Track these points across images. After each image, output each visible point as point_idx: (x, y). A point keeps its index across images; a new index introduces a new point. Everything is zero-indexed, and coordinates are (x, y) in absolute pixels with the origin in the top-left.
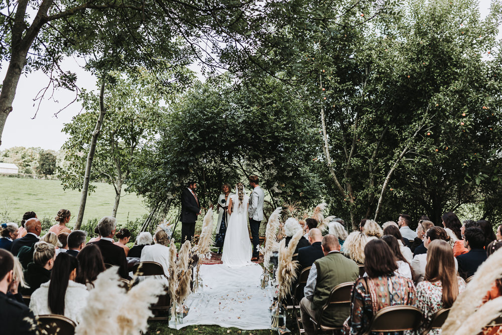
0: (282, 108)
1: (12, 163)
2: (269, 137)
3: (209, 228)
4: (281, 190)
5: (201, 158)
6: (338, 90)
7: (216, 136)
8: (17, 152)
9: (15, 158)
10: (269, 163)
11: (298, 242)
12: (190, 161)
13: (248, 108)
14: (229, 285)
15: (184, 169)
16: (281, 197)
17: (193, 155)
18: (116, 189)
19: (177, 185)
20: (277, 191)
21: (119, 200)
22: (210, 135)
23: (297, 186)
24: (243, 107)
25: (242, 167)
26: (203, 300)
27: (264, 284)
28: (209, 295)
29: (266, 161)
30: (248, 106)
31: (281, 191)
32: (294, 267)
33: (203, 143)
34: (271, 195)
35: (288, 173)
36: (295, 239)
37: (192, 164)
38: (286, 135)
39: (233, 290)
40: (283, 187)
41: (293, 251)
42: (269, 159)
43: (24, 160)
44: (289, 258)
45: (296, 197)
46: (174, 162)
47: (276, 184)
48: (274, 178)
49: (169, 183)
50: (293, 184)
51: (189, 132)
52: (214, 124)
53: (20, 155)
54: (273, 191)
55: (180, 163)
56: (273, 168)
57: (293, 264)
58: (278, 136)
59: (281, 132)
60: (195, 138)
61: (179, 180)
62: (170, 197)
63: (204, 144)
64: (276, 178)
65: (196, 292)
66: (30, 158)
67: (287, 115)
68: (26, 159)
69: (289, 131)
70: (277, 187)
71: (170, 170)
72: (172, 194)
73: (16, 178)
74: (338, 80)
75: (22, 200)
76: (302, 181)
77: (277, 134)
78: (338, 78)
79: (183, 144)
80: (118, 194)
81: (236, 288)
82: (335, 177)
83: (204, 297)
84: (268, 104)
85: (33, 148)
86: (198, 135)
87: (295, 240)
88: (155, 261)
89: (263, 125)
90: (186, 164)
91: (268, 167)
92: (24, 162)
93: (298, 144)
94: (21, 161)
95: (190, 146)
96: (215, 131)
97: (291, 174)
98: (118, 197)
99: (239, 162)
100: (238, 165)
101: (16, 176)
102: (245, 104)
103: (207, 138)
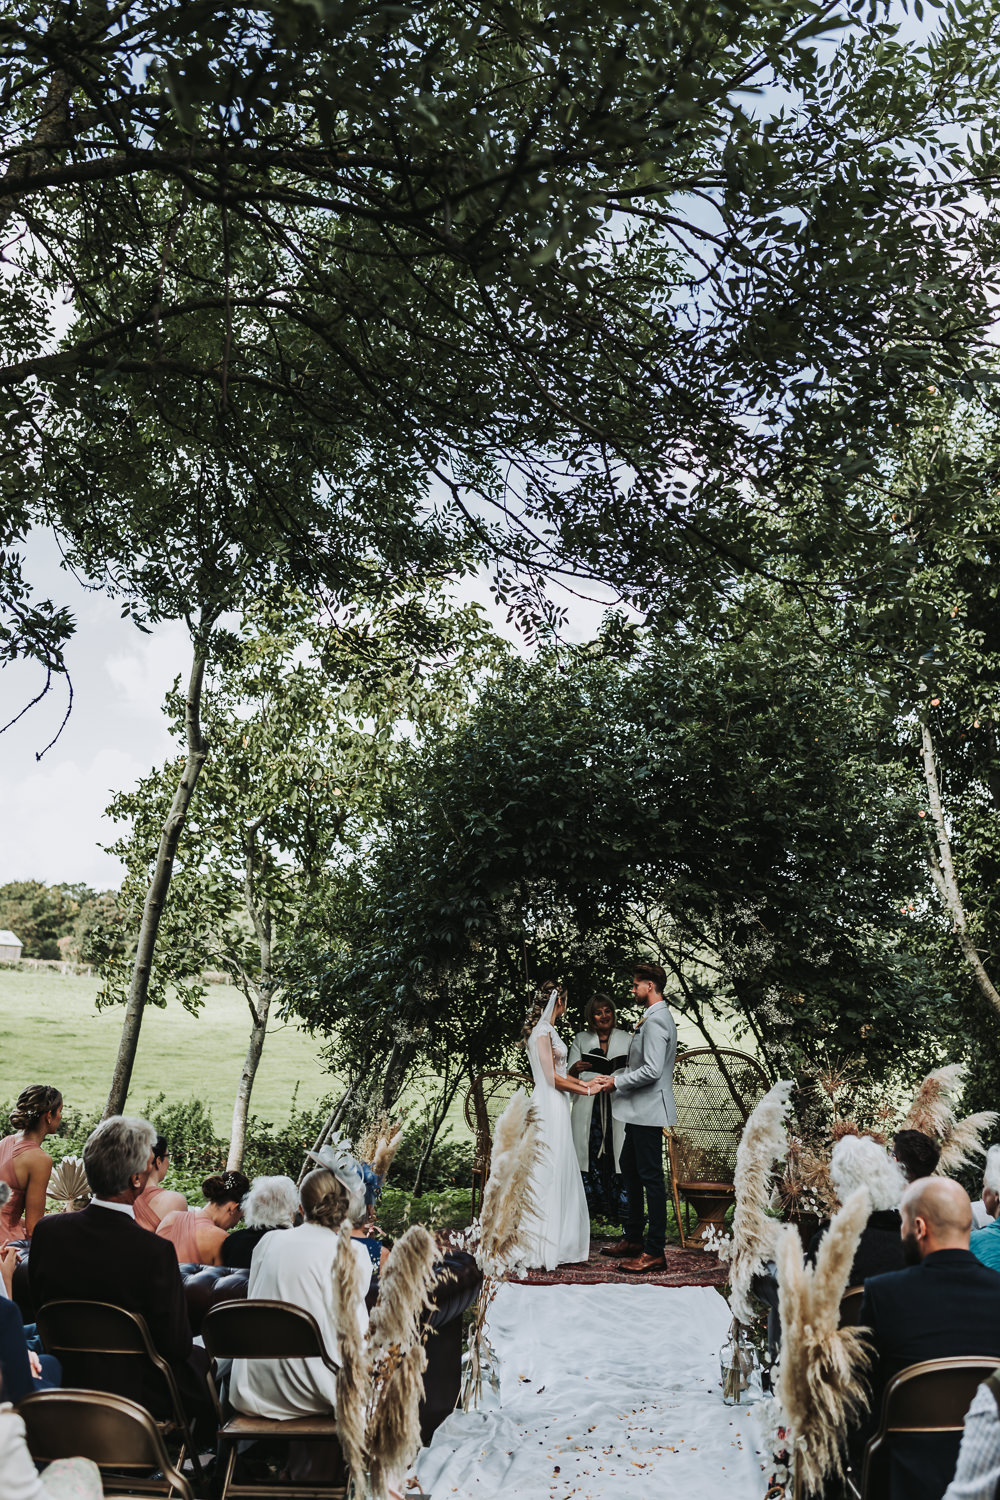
0: (786, 728)
1: (6, 929)
2: (743, 829)
3: (516, 1160)
4: (791, 1014)
5: (507, 901)
6: (979, 671)
7: (561, 826)
8: (22, 898)
9: (15, 916)
10: (746, 920)
11: (857, 1242)
12: (470, 912)
13: (670, 729)
14: (601, 1377)
15: (449, 938)
16: (793, 1040)
17: (482, 892)
18: (252, 1006)
19: (427, 995)
20: (776, 1018)
21: (261, 1043)
22: (539, 823)
23: (847, 1003)
24: (649, 727)
25: (654, 934)
26: (492, 1450)
27: (734, 1382)
28: (519, 1421)
29: (733, 911)
30: (668, 722)
31: (789, 1021)
32: (851, 1353)
33: (514, 850)
34: (756, 1034)
35: (815, 953)
36: (843, 1230)
37: (477, 922)
38: (806, 818)
39: (615, 1404)
40: (798, 1006)
41: (841, 1281)
42: (745, 906)
43: (40, 918)
44: (825, 1313)
45: (847, 1043)
46: (416, 918)
47: (773, 995)
48: (765, 970)
49: (400, 989)
50: (834, 994)
51: (469, 813)
52: (553, 783)
53: (28, 907)
54: (762, 1018)
55: (436, 920)
56: (760, 937)
57: (845, 1340)
58: (775, 822)
59: (786, 809)
60: (489, 833)
61: (435, 978)
62: (405, 1037)
63: (520, 853)
64: (772, 974)
65: (471, 1408)
66: (54, 913)
67: (804, 753)
68: (45, 916)
69: (813, 807)
70: (778, 1005)
71: (405, 944)
72: (410, 1027)
73: (14, 973)
74: (977, 638)
75: (16, 1036)
76: (864, 986)
77: (773, 817)
78: (979, 633)
79: (450, 856)
80: (260, 1024)
81: (629, 1392)
82: (981, 972)
83: (498, 1432)
84: (735, 716)
85: (65, 887)
86: (498, 823)
87: (840, 1235)
88: (286, 1299)
89: (721, 787)
90: (456, 921)
91: (743, 934)
92: (39, 925)
93: (847, 850)
94: (30, 924)
95: (472, 860)
96: (557, 810)
97: (825, 959)
98: (258, 1035)
99: (644, 918)
100: (643, 928)
101: (13, 968)
102: (658, 716)
103: (529, 831)
